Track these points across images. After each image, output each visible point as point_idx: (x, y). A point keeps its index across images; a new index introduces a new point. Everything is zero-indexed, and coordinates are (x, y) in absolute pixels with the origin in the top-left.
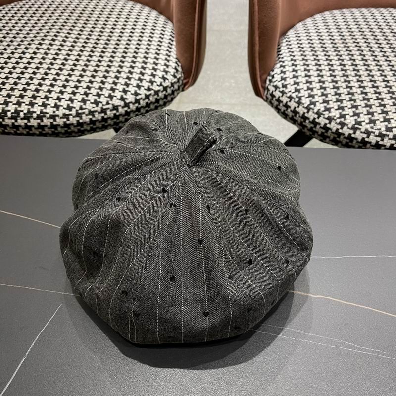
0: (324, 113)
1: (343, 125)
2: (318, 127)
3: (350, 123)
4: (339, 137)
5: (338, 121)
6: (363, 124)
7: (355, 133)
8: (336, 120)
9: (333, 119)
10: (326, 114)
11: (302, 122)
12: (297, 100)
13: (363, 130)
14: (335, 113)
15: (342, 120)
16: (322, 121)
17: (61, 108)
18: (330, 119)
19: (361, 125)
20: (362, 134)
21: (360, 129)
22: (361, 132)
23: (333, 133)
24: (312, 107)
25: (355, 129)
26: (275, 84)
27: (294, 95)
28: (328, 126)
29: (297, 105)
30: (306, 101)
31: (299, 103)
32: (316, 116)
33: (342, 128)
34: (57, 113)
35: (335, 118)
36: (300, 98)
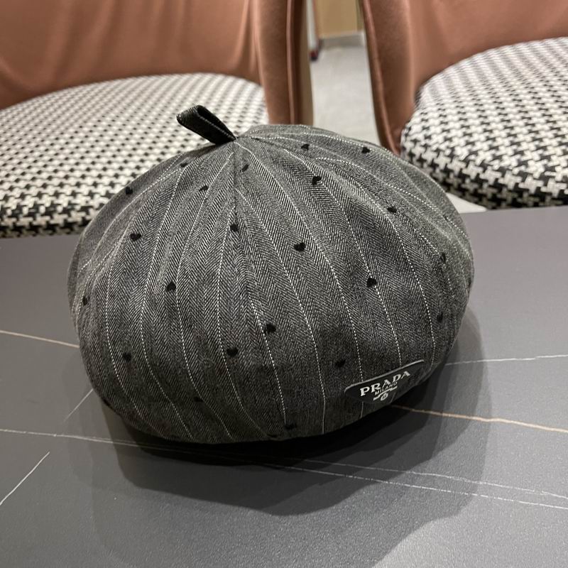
0: (492, 163)
1: (524, 175)
2: (485, 186)
3: (536, 171)
4: (521, 196)
5: (516, 171)
6: (558, 169)
7: (546, 185)
8: (511, 170)
9: (508, 169)
10: (496, 164)
11: (459, 185)
12: (448, 152)
13: (559, 178)
14: (510, 161)
15: (523, 168)
16: (491, 175)
17: (97, 196)
18: (503, 171)
19: (555, 171)
20: (558, 185)
21: (553, 177)
22: (557, 182)
23: (510, 191)
24: (472, 157)
25: (544, 179)
26: (413, 137)
27: (443, 147)
28: (501, 181)
29: (449, 160)
30: (462, 152)
31: (452, 156)
32: (480, 170)
33: (523, 181)
34: (91, 203)
35: (511, 168)
36: (453, 149)
